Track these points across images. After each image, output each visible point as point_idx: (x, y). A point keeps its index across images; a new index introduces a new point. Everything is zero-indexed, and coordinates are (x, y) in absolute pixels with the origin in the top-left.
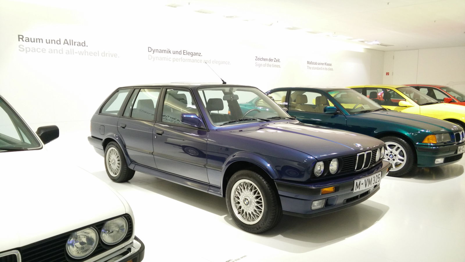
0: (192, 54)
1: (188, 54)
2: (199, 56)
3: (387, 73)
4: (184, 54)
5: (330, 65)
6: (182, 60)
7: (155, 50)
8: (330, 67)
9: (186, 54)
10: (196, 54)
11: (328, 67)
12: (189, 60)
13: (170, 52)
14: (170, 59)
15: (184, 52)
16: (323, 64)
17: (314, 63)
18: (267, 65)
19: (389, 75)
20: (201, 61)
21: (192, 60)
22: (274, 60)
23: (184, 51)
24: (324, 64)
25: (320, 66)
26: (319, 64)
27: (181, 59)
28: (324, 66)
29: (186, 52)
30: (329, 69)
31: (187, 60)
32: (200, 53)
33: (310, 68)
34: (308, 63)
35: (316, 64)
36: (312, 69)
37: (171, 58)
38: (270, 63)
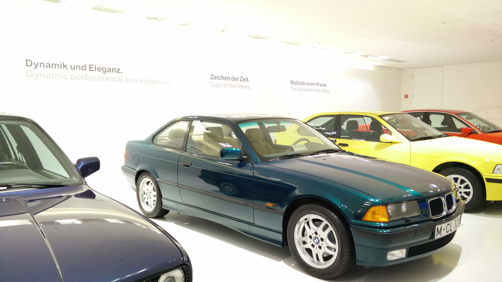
0: (104, 70)
1: (99, 69)
2: (117, 72)
3: (405, 95)
4: (91, 69)
5: (325, 85)
6: (87, 78)
7: (39, 64)
8: (325, 88)
9: (94, 69)
10: (110, 70)
11: (321, 88)
12: (99, 78)
13: (65, 66)
14: (66, 77)
15: (90, 68)
16: (314, 84)
17: (301, 83)
18: (229, 85)
19: (407, 98)
20: (121, 80)
21: (104, 79)
22: (239, 79)
23: (90, 65)
24: (316, 84)
25: (310, 87)
26: (308, 84)
27: (85, 77)
28: (316, 87)
29: (94, 67)
30: (322, 91)
31: (96, 79)
32: (119, 69)
33: (296, 90)
34: (292, 82)
35: (303, 84)
36: (298, 90)
37: (67, 75)
38: (234, 83)
